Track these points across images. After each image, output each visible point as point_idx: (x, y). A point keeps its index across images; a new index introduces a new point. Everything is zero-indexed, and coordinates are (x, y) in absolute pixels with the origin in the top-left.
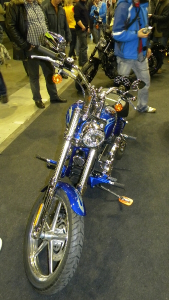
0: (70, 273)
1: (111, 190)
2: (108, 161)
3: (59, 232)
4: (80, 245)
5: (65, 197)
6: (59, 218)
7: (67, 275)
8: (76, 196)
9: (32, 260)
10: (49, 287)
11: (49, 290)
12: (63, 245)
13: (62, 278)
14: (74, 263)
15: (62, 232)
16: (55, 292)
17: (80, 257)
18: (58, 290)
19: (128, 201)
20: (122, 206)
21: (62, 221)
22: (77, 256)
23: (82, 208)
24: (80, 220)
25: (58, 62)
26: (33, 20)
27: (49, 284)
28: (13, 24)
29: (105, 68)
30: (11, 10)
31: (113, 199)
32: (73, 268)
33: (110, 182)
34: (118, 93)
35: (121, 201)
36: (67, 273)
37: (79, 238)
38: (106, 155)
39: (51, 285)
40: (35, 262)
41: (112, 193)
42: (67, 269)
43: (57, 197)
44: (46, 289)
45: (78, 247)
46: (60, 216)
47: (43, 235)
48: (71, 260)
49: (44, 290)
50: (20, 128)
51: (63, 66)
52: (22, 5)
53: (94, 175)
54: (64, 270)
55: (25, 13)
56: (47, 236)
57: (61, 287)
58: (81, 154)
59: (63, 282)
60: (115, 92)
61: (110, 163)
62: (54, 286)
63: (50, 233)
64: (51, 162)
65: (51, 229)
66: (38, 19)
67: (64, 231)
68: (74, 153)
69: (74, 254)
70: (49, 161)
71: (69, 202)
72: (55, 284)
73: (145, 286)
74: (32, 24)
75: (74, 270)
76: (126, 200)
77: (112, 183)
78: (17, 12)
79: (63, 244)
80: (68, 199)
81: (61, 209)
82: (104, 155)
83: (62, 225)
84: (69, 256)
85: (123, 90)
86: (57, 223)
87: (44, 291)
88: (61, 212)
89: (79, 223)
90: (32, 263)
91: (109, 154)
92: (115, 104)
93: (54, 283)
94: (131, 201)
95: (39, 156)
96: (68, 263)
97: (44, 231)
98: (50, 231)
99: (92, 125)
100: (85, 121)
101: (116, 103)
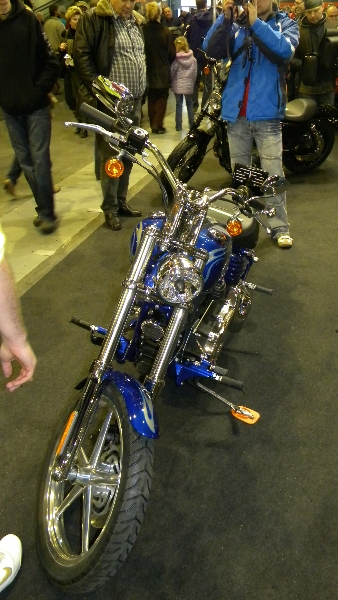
0: (121, 552)
1: (217, 393)
2: (212, 335)
3: (107, 470)
4: (143, 496)
5: (118, 401)
6: (107, 443)
7: (115, 556)
8: (142, 401)
9: (50, 523)
10: (78, 578)
11: (79, 583)
12: (111, 496)
13: (105, 561)
14: (130, 531)
15: (112, 470)
16: (91, 589)
17: (141, 520)
18: (95, 584)
19: (250, 416)
20: (236, 426)
21: (113, 448)
22: (136, 518)
23: (150, 423)
24: (146, 446)
25: (117, 135)
26: (123, 48)
27: (80, 572)
28: (87, 50)
29: (220, 151)
30: (87, 24)
31: (220, 411)
32: (128, 541)
33: (214, 375)
34: (236, 199)
35: (236, 415)
36: (115, 551)
37: (142, 483)
38: (210, 323)
39: (84, 574)
40: (56, 528)
41: (219, 397)
42: (115, 543)
43: (104, 400)
44: (73, 581)
45: (138, 500)
46: (109, 437)
47: (73, 473)
48: (125, 526)
49: (69, 584)
50: (45, 263)
51: (127, 144)
52: (108, 19)
53: (184, 360)
54: (110, 546)
55: (113, 34)
56: (80, 475)
57: (102, 579)
58: (157, 316)
59: (106, 568)
60: (230, 197)
61: (215, 337)
62: (90, 577)
63: (87, 472)
64: (99, 332)
65: (91, 464)
66: (133, 48)
67: (115, 467)
68: (144, 316)
69: (129, 515)
70: (97, 328)
71: (125, 411)
72: (91, 573)
73: (273, 587)
74: (121, 54)
75: (130, 547)
76: (246, 413)
77: (217, 378)
78: (98, 29)
79: (113, 493)
80: (124, 405)
81: (111, 425)
82: (205, 321)
83: (113, 456)
84: (122, 517)
85: (244, 193)
86: (103, 452)
87: (68, 587)
88: (110, 431)
89: (144, 452)
90: (50, 529)
91: (215, 319)
92: (228, 222)
93: (89, 569)
94: (256, 415)
95: (77, 318)
96: (119, 530)
97: (76, 467)
98: (89, 467)
99: (179, 260)
100: (165, 252)
101: (230, 219)
